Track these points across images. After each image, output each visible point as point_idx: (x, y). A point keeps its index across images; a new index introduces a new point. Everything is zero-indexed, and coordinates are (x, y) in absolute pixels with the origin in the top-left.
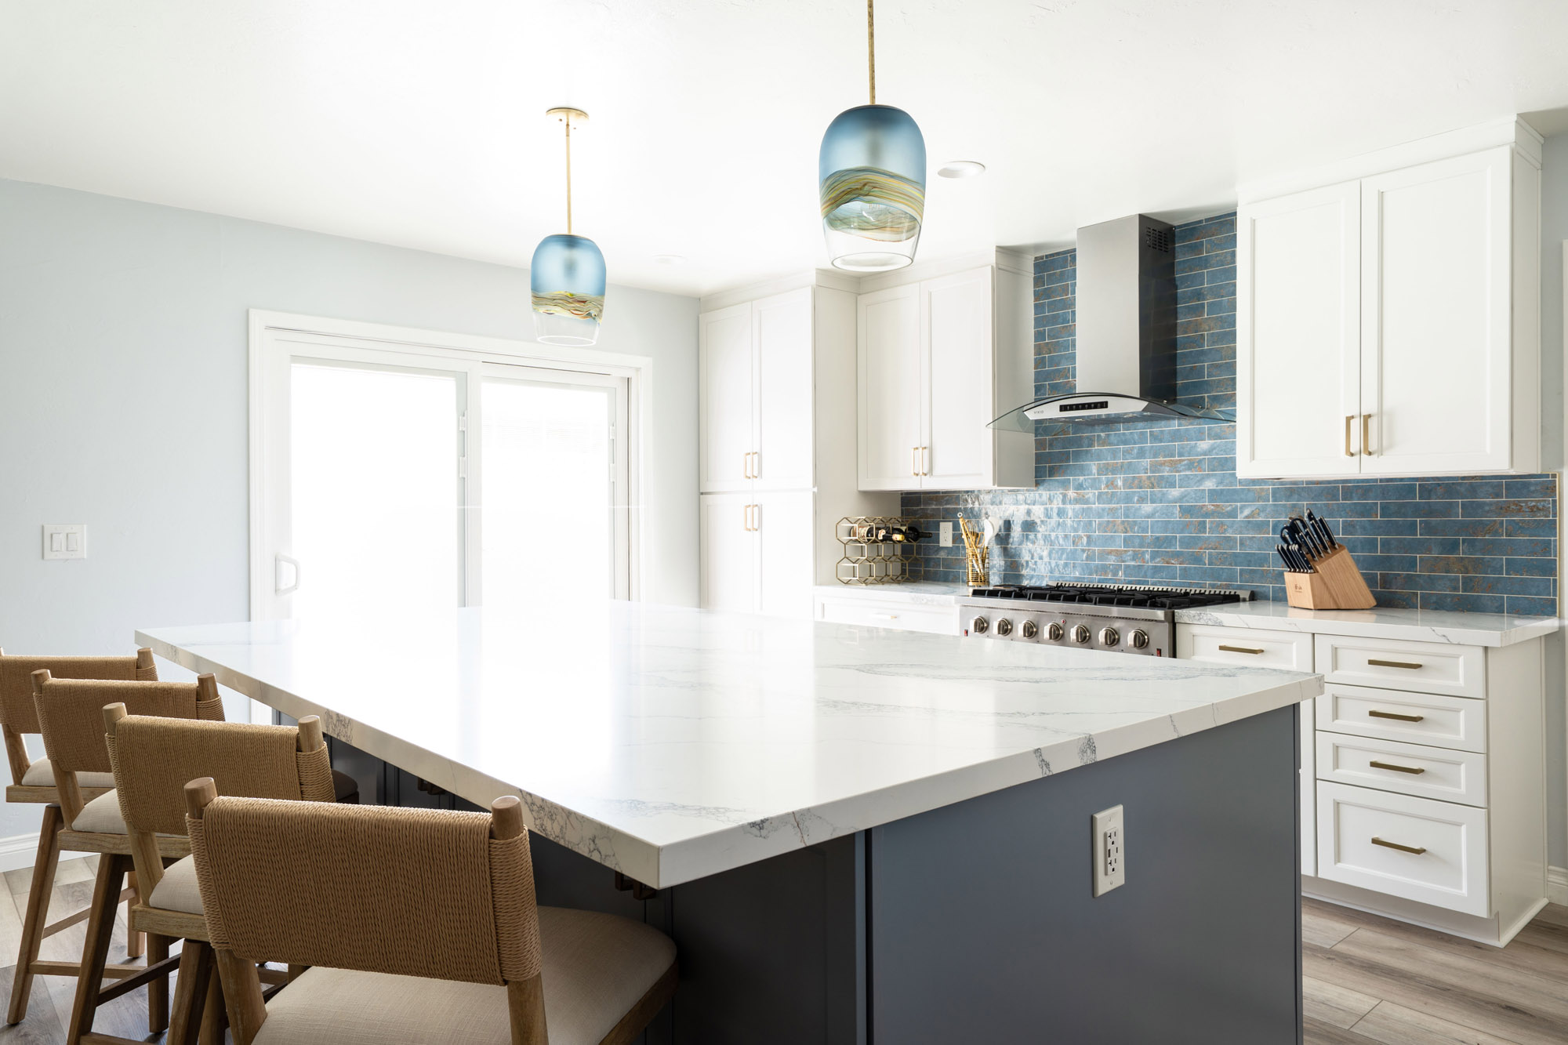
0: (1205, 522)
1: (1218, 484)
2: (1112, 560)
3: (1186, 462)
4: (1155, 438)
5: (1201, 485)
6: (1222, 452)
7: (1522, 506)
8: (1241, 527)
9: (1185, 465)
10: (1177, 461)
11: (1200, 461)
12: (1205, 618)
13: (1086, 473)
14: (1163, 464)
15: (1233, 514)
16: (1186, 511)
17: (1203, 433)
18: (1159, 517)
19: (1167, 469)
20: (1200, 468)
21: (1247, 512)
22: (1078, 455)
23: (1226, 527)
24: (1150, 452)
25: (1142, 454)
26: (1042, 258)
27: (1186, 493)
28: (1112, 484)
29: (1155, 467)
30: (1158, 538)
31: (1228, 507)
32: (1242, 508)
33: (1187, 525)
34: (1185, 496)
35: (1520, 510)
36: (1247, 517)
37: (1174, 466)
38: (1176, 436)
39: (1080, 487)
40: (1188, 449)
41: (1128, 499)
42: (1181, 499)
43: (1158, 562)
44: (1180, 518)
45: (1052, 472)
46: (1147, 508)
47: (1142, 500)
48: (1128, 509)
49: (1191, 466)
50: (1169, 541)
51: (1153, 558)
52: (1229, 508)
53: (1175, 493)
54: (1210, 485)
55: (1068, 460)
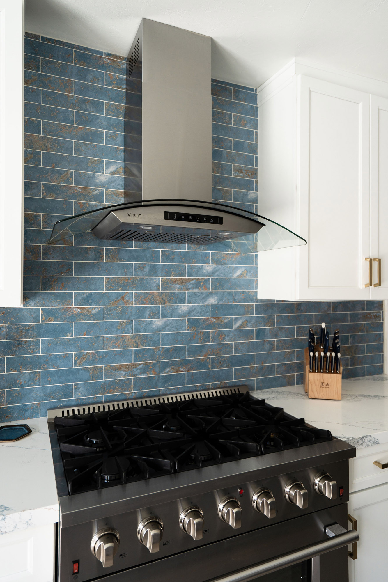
0: (208, 332)
1: (219, 301)
2: (121, 376)
3: (194, 281)
4: (167, 257)
5: (206, 301)
6: (222, 275)
7: (371, 315)
8: (235, 335)
9: (193, 284)
10: (187, 279)
11: (206, 281)
12: (366, 441)
13: (93, 287)
14: (174, 282)
15: (229, 325)
16: (193, 324)
17: (208, 258)
18: (170, 330)
19: (178, 286)
20: (205, 287)
21: (239, 323)
22: (81, 268)
23: (224, 336)
24: (162, 270)
25: (153, 271)
26: (37, 37)
27: (193, 308)
28: (123, 299)
29: (166, 284)
30: (168, 350)
31: (226, 319)
32: (236, 319)
33: (193, 335)
34: (193, 311)
35: (371, 318)
36: (239, 327)
37: (183, 282)
38: (185, 257)
39: (87, 300)
40: (195, 270)
41: (140, 313)
42: (189, 313)
43: (169, 372)
44: (188, 330)
45: (47, 285)
46: (158, 322)
47: (154, 314)
48: (139, 323)
49: (197, 285)
50: (179, 351)
51: (163, 369)
52: (226, 321)
53: (184, 308)
54: (212, 301)
55: (69, 271)
